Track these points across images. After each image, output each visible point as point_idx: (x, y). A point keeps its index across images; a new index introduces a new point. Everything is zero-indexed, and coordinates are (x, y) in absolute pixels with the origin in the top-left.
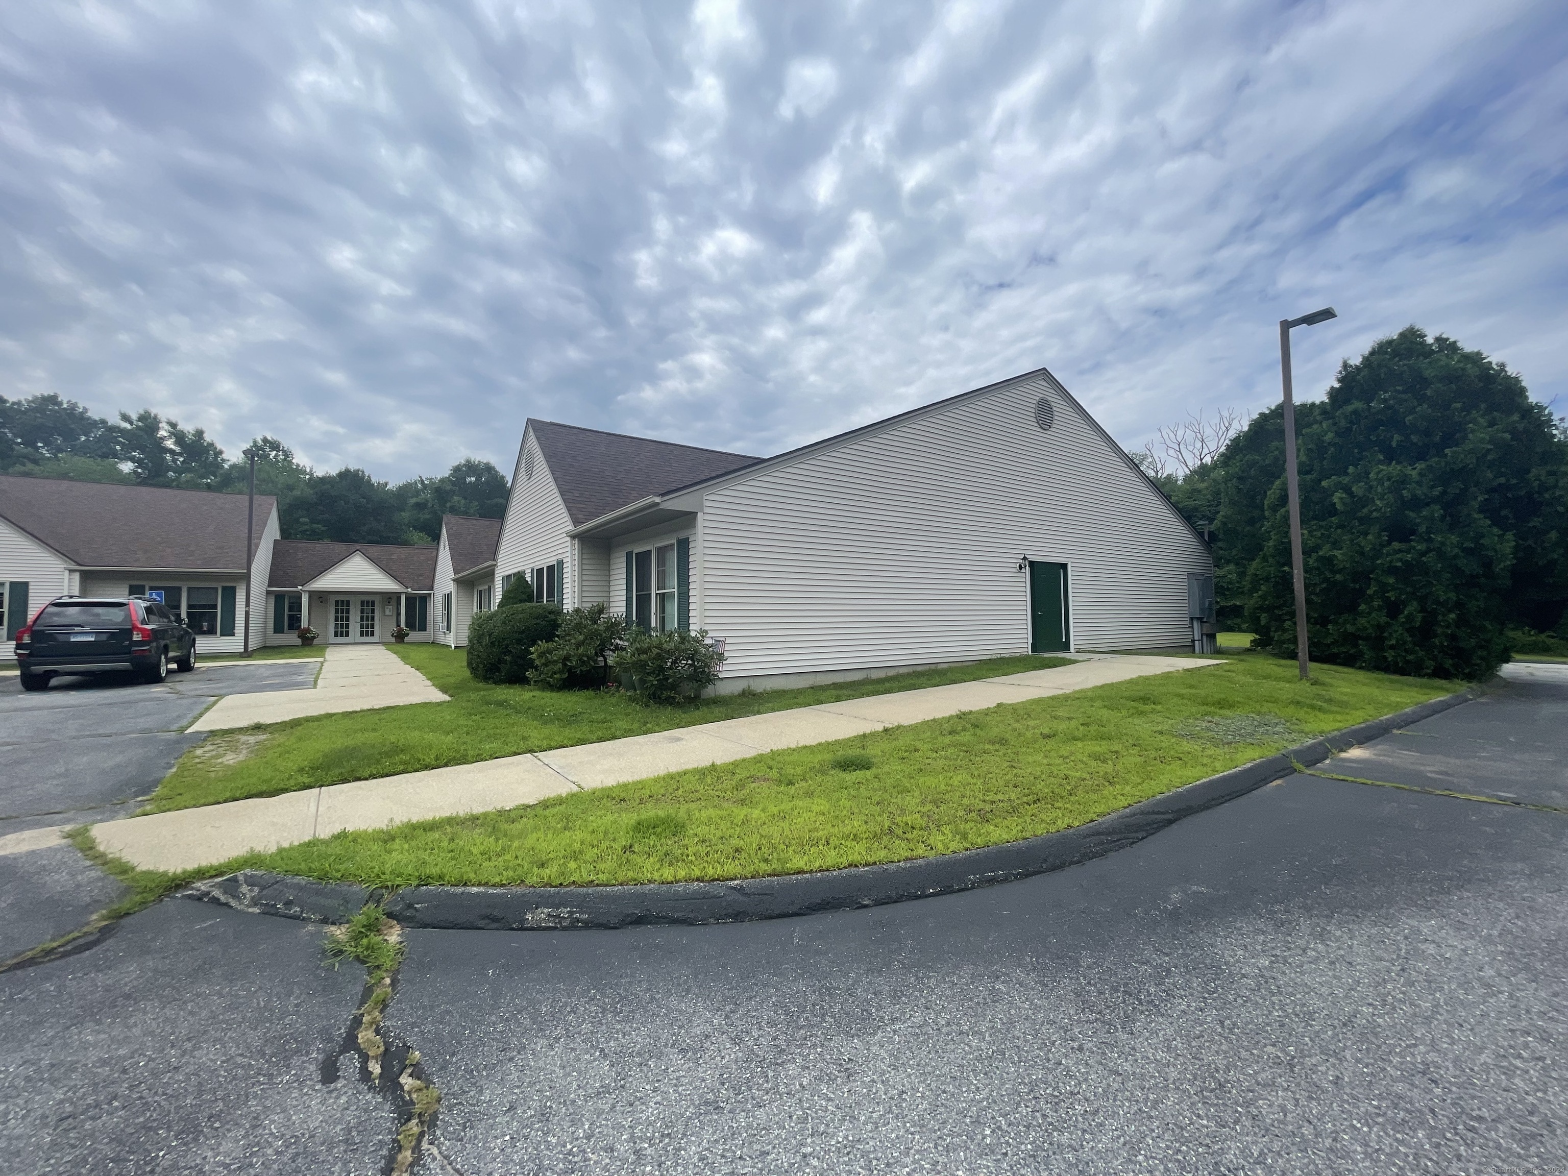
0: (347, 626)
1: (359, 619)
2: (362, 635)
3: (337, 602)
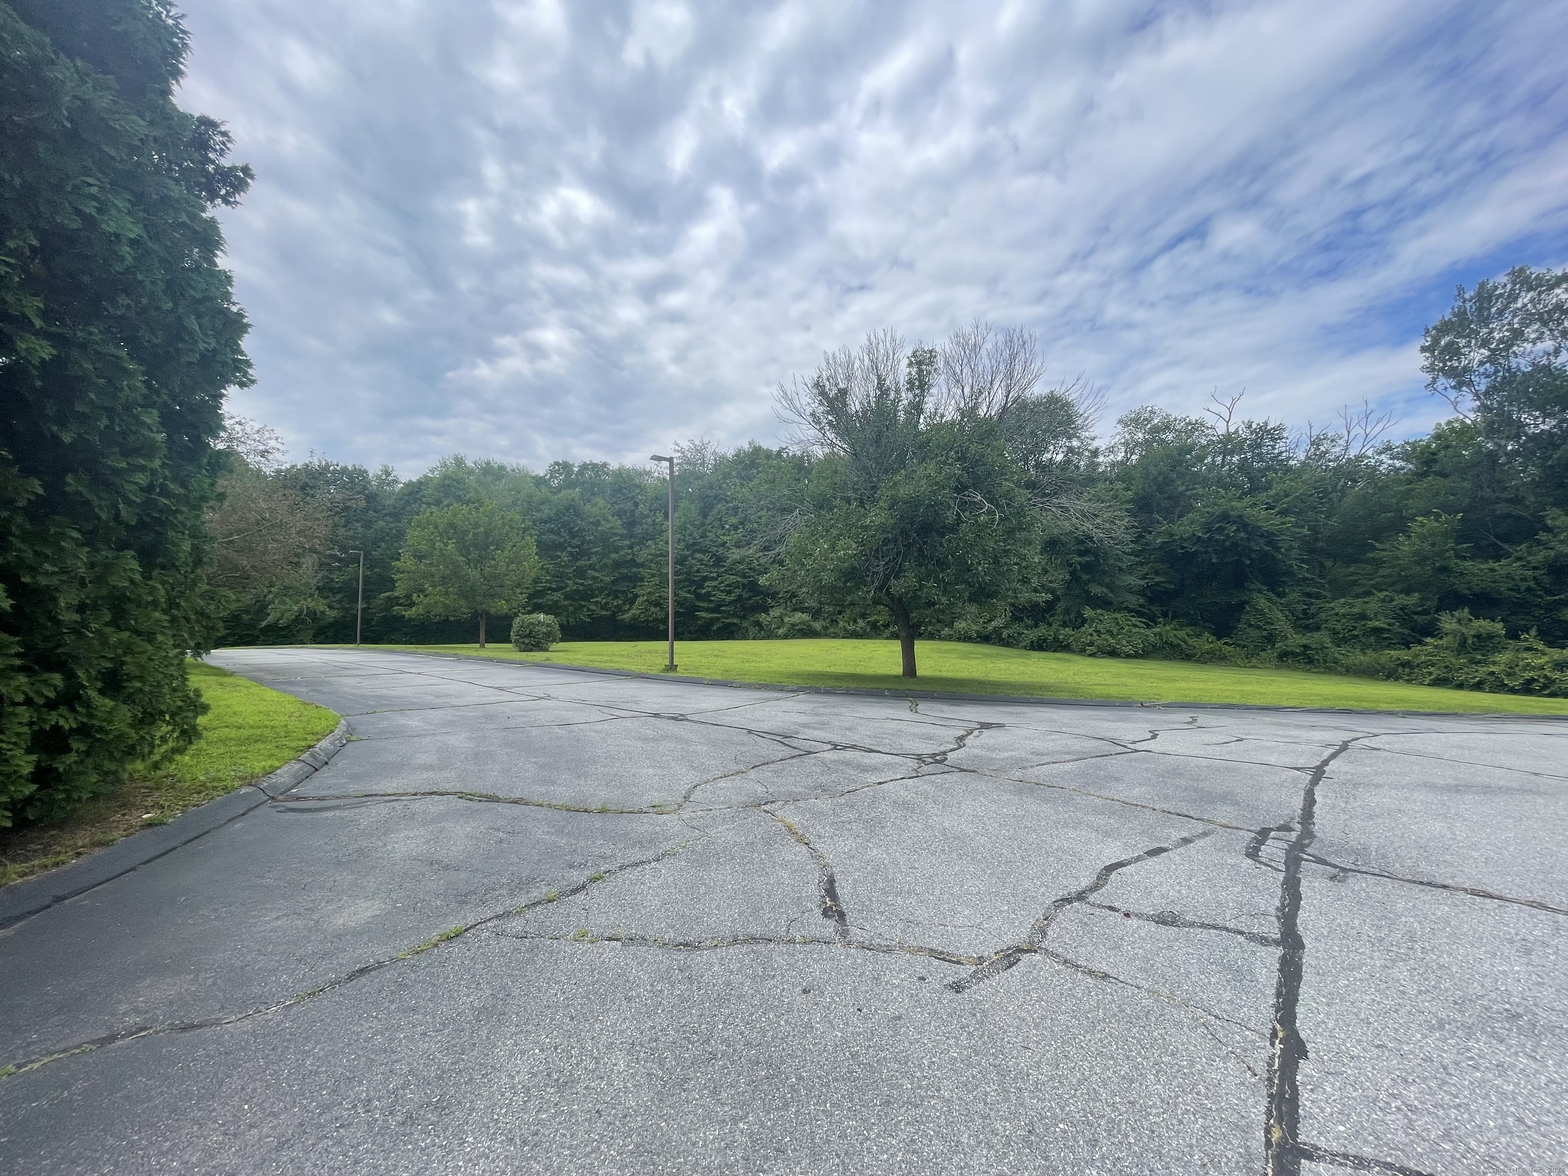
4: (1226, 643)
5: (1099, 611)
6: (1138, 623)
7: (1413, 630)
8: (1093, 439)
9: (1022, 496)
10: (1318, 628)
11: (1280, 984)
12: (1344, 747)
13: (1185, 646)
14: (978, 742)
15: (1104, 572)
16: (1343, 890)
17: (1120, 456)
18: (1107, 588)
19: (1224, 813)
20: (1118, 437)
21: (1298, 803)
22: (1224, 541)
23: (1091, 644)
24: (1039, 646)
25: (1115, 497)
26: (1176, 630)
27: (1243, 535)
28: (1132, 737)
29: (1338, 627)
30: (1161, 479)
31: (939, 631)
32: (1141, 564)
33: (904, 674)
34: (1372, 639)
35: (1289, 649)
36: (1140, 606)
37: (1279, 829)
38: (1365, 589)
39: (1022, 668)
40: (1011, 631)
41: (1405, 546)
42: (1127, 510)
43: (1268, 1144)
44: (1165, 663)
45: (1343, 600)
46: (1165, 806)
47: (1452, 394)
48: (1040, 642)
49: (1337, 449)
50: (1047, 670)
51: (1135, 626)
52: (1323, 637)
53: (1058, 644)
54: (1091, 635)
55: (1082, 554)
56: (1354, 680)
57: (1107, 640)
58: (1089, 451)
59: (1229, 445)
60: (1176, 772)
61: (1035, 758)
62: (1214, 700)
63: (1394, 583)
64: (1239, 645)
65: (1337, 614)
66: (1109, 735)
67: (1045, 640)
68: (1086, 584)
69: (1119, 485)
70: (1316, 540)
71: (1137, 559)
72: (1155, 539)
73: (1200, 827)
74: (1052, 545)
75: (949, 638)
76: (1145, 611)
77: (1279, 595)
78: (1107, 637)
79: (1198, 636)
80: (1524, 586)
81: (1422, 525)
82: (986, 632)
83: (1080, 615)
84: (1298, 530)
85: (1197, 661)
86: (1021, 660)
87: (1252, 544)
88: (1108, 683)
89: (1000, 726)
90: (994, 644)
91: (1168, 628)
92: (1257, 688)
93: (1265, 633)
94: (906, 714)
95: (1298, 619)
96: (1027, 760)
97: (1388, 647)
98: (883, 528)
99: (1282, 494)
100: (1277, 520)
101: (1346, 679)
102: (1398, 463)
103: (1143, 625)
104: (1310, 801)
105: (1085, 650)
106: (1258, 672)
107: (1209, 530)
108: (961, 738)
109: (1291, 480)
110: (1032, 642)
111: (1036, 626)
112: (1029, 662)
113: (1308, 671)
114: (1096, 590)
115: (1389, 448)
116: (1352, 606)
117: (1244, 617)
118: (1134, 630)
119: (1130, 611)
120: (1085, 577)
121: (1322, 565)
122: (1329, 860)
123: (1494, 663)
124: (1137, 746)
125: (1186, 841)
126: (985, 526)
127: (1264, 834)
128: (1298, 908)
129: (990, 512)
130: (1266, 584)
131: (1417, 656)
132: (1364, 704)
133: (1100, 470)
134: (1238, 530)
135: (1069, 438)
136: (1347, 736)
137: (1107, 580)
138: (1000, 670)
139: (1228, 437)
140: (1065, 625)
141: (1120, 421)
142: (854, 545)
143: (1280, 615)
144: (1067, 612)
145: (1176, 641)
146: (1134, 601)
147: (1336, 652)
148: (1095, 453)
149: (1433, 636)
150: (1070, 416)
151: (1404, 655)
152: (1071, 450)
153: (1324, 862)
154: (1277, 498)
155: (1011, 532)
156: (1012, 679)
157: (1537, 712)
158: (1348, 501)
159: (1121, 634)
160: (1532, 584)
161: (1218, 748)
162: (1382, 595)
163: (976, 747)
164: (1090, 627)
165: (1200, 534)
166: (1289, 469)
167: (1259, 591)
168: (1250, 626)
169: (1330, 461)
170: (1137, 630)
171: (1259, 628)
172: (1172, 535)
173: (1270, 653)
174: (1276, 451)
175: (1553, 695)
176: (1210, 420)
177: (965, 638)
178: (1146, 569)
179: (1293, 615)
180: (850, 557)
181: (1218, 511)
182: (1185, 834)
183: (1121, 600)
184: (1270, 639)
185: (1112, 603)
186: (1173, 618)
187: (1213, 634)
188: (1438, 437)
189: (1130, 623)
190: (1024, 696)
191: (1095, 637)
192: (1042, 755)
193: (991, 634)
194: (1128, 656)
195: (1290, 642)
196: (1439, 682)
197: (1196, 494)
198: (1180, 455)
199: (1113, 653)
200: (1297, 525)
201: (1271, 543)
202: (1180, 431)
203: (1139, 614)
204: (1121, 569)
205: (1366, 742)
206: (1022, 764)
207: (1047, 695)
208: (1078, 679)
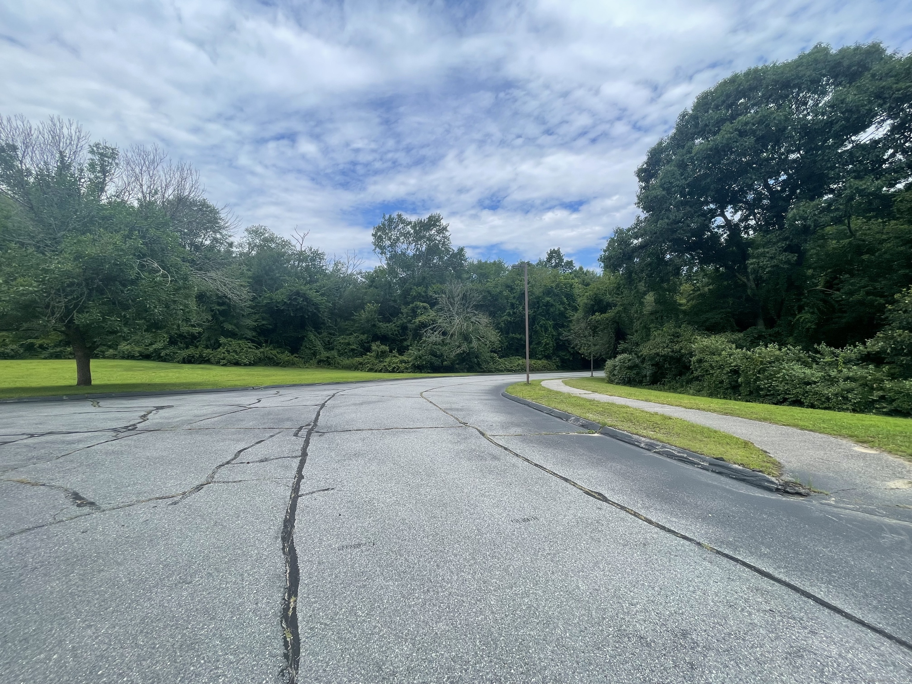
4: (295, 357)
5: (229, 339)
6: (252, 346)
7: (364, 349)
8: (230, 236)
9: (186, 268)
10: (333, 349)
11: (299, 465)
12: (334, 395)
13: (275, 358)
14: (157, 416)
15: (233, 316)
16: (322, 438)
17: (246, 250)
18: (235, 326)
19: (288, 424)
20: (245, 239)
21: (314, 416)
22: (297, 305)
23: (224, 359)
24: (189, 361)
25: (242, 274)
26: (271, 350)
27: (305, 303)
28: (248, 403)
29: (340, 348)
30: (267, 268)
31: (103, 352)
32: (255, 313)
33: (79, 384)
34: (351, 353)
35: (322, 358)
36: (253, 337)
37: (306, 426)
38: (350, 332)
39: (177, 375)
40: (168, 351)
41: (364, 315)
42: (248, 282)
43: (291, 498)
44: (265, 368)
45: (342, 337)
46: (264, 427)
47: (380, 255)
48: (190, 358)
49: (344, 269)
50: (196, 375)
51: (250, 348)
52: (335, 353)
53: (201, 359)
54: (224, 353)
55: (219, 304)
56: (344, 371)
57: (233, 356)
58: (227, 243)
59: (301, 256)
60: (269, 414)
61: (197, 418)
62: (287, 383)
63: (360, 330)
64: (301, 357)
65: (340, 343)
66: (237, 403)
67: (193, 357)
68: (222, 323)
69: (245, 268)
70: (335, 309)
71: (253, 310)
72: (263, 301)
73: (278, 431)
74: (201, 297)
75: (114, 357)
76: (255, 339)
77: (319, 333)
78: (233, 354)
79: (283, 353)
80: (395, 333)
81: (370, 307)
82: (147, 352)
83: (217, 341)
84: (328, 304)
85: (281, 366)
86: (176, 370)
87: (309, 308)
88: (235, 379)
89: (172, 406)
90: (154, 360)
91: (267, 349)
92: (307, 377)
93: (312, 351)
94: (92, 409)
95: (326, 345)
96: (191, 420)
97: (356, 357)
98: (68, 274)
99: (322, 285)
100: (320, 298)
101: (341, 371)
102: (363, 280)
103: (254, 347)
104: (318, 414)
105: (220, 362)
106: (308, 370)
107: (290, 299)
108: (144, 416)
109: (326, 280)
110: (184, 358)
111: (187, 348)
112: (182, 371)
113: (328, 368)
114: (229, 327)
115: (361, 273)
116: (345, 339)
117: (304, 344)
118: (249, 350)
119: (247, 339)
120: (221, 319)
121: (336, 320)
122: (320, 431)
123: (385, 362)
124: (251, 406)
125: (272, 436)
126: (160, 284)
127: (301, 428)
128: (308, 446)
129: (163, 276)
130: (314, 328)
131: (364, 360)
132: (344, 380)
133: (233, 256)
134: (303, 301)
135: (215, 232)
136: (335, 392)
137: (235, 321)
138: (161, 377)
139: (301, 253)
140: (207, 347)
141: (247, 230)
142: (35, 284)
143: (319, 343)
144: (209, 339)
145: (271, 356)
146: (250, 334)
147: (339, 359)
148: (231, 245)
149: (370, 352)
150: (216, 219)
151: (360, 359)
152: (215, 239)
153: (319, 432)
154: (321, 287)
155: (177, 290)
156: (173, 381)
157: (392, 378)
158: (347, 293)
159: (242, 352)
160: (397, 332)
161: (287, 402)
162: (355, 335)
163: (157, 419)
164: (224, 348)
165: (286, 301)
166: (326, 275)
167: (311, 331)
168: (307, 348)
169: (341, 274)
170: (251, 350)
171: (310, 349)
172: (272, 299)
173: (314, 361)
174: (321, 265)
175: (399, 372)
176: (294, 242)
177: (130, 357)
178: (257, 316)
179: (324, 343)
180: (32, 293)
181: (294, 289)
182: (271, 434)
183: (243, 333)
184: (314, 354)
185: (237, 334)
186: (270, 344)
187: (290, 352)
188: (376, 272)
189: (247, 346)
190: (184, 389)
191: (226, 354)
192: (201, 416)
193: (152, 353)
194: (245, 365)
195: (322, 355)
196: (371, 370)
197: (285, 279)
198: (278, 257)
199: (237, 364)
200: (327, 301)
201: (317, 309)
202: (279, 244)
203: (253, 341)
204: (243, 316)
205: (341, 393)
206: (189, 422)
207: (199, 388)
208: (217, 378)
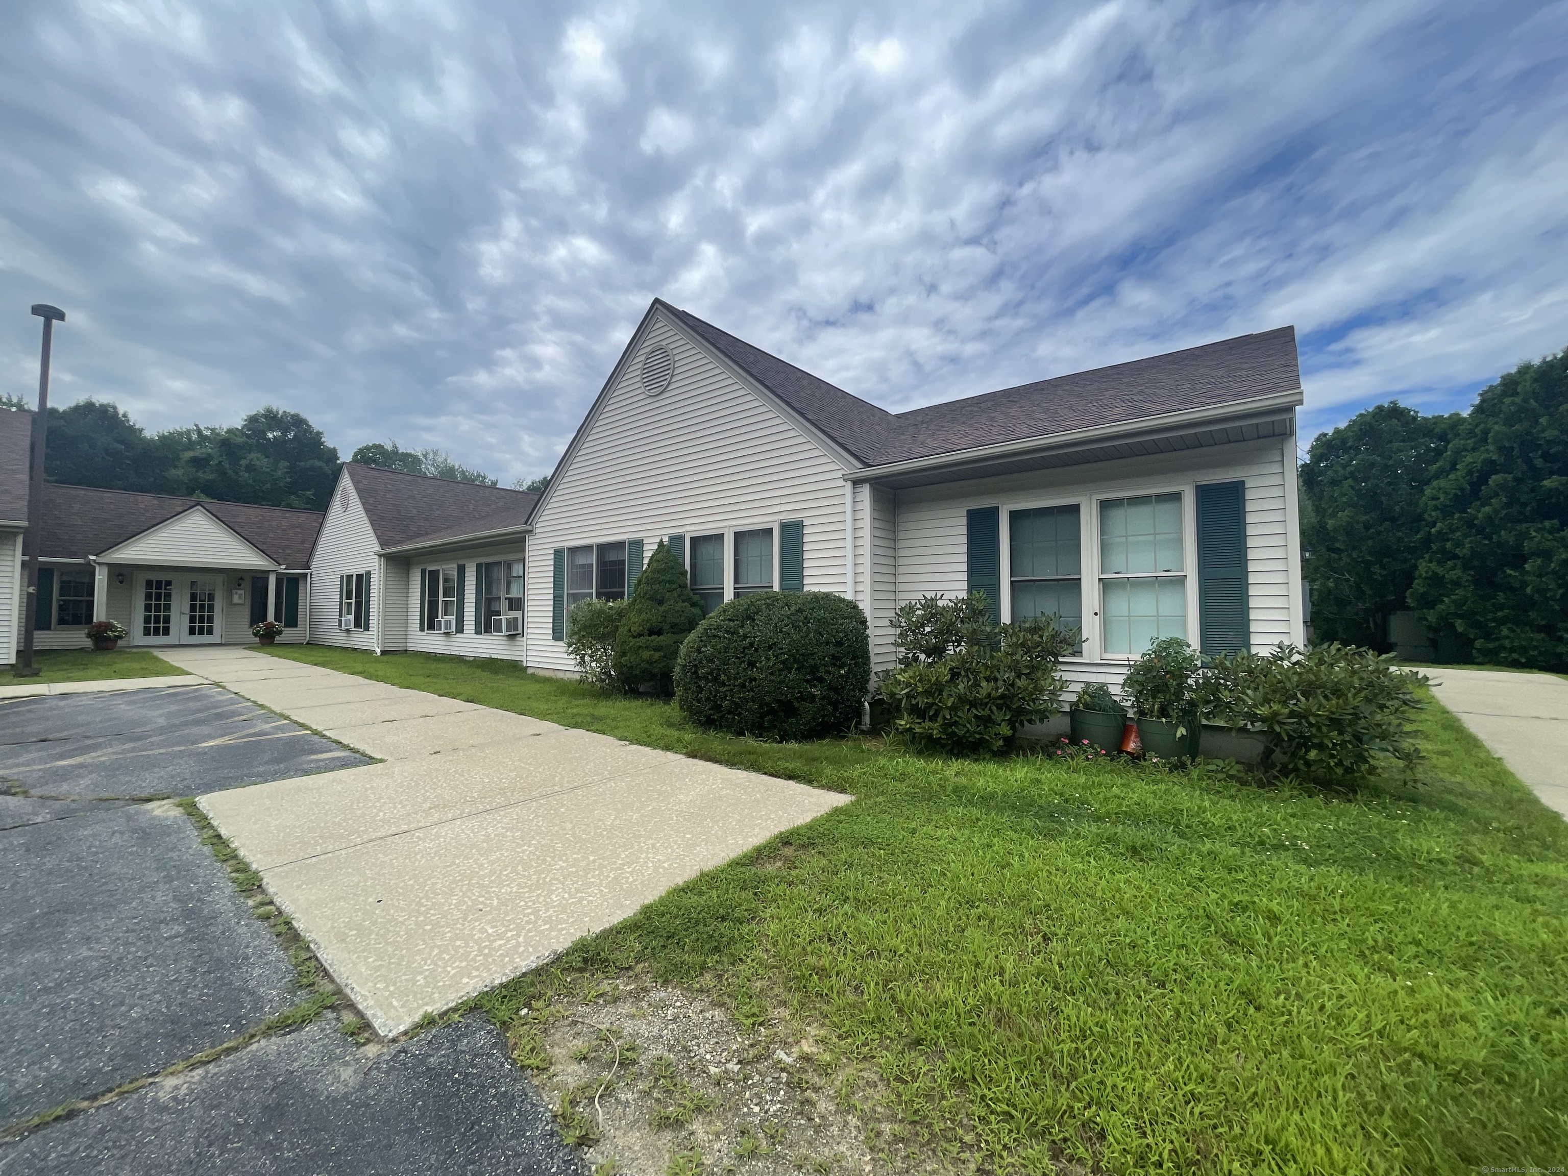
0: (167, 620)
1: (187, 609)
2: (192, 631)
3: (149, 584)
